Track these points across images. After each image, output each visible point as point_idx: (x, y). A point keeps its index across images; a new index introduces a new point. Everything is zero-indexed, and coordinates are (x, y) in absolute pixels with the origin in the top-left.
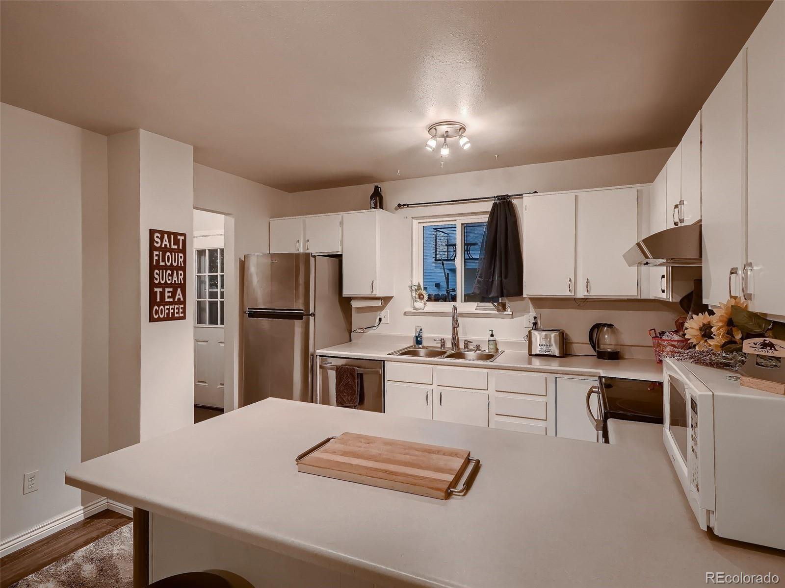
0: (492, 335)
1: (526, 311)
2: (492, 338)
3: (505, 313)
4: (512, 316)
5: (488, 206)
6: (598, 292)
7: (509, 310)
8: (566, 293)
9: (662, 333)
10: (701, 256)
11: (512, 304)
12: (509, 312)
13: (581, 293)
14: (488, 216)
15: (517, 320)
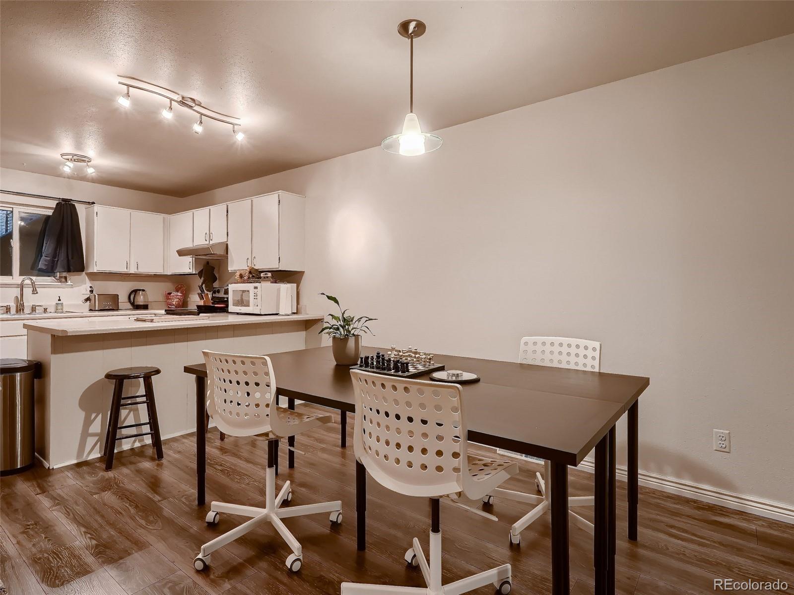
0: (59, 300)
1: (84, 282)
2: (59, 302)
3: (67, 284)
4: (72, 286)
5: (53, 204)
6: (144, 270)
7: (69, 281)
8: (123, 270)
9: (170, 294)
10: (227, 253)
11: (73, 278)
12: (69, 283)
13: (133, 270)
14: (53, 211)
15: (76, 289)
